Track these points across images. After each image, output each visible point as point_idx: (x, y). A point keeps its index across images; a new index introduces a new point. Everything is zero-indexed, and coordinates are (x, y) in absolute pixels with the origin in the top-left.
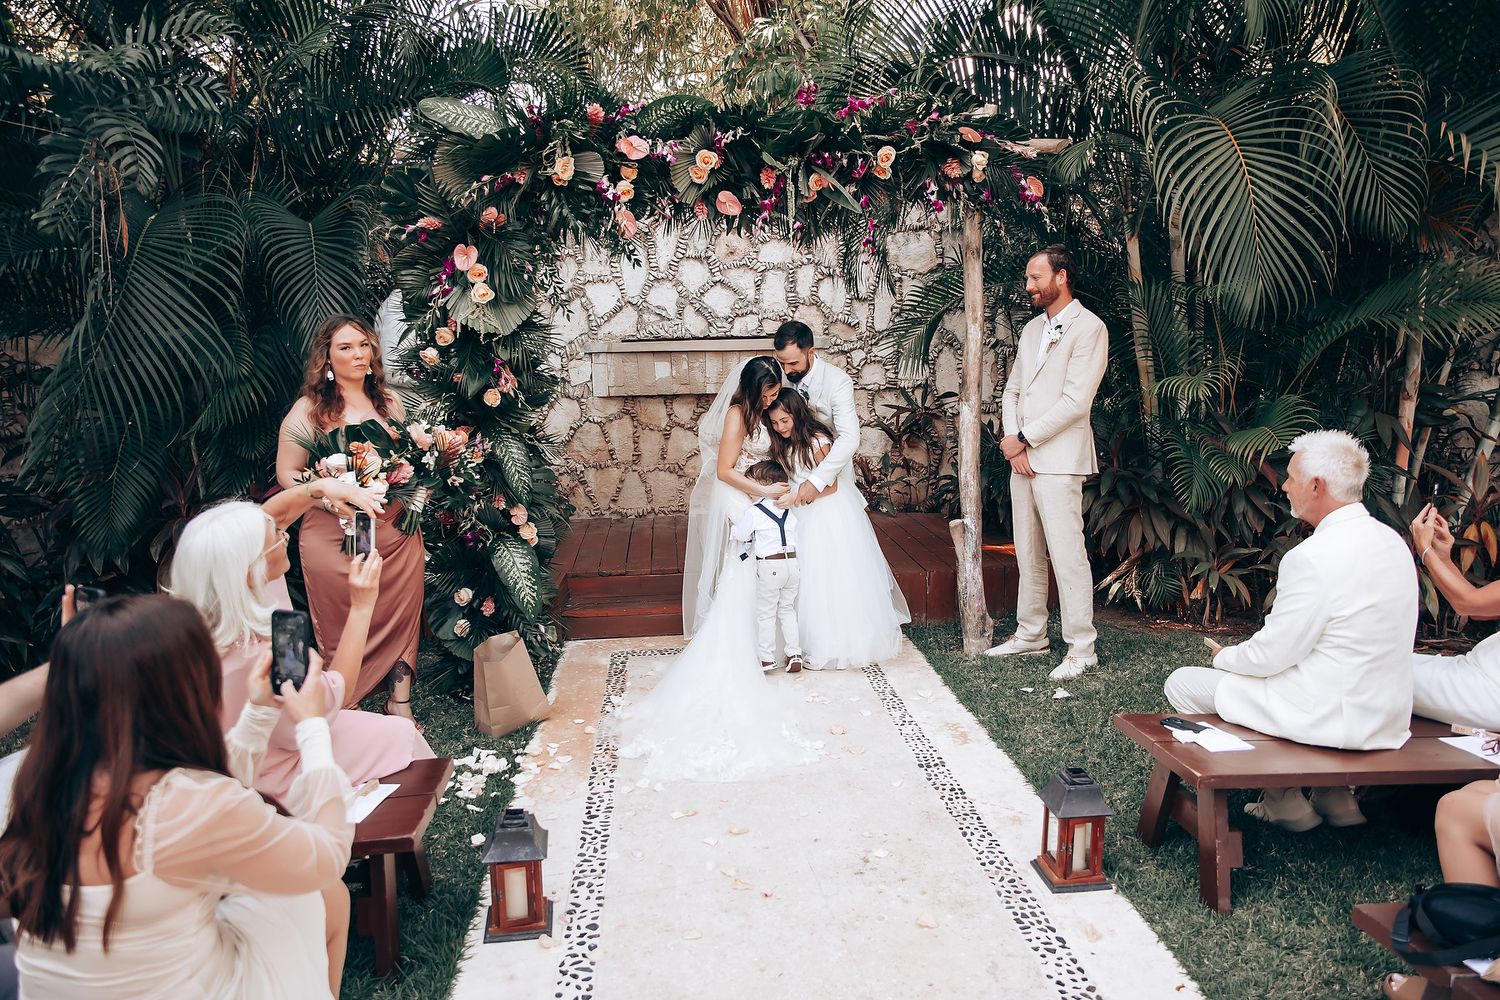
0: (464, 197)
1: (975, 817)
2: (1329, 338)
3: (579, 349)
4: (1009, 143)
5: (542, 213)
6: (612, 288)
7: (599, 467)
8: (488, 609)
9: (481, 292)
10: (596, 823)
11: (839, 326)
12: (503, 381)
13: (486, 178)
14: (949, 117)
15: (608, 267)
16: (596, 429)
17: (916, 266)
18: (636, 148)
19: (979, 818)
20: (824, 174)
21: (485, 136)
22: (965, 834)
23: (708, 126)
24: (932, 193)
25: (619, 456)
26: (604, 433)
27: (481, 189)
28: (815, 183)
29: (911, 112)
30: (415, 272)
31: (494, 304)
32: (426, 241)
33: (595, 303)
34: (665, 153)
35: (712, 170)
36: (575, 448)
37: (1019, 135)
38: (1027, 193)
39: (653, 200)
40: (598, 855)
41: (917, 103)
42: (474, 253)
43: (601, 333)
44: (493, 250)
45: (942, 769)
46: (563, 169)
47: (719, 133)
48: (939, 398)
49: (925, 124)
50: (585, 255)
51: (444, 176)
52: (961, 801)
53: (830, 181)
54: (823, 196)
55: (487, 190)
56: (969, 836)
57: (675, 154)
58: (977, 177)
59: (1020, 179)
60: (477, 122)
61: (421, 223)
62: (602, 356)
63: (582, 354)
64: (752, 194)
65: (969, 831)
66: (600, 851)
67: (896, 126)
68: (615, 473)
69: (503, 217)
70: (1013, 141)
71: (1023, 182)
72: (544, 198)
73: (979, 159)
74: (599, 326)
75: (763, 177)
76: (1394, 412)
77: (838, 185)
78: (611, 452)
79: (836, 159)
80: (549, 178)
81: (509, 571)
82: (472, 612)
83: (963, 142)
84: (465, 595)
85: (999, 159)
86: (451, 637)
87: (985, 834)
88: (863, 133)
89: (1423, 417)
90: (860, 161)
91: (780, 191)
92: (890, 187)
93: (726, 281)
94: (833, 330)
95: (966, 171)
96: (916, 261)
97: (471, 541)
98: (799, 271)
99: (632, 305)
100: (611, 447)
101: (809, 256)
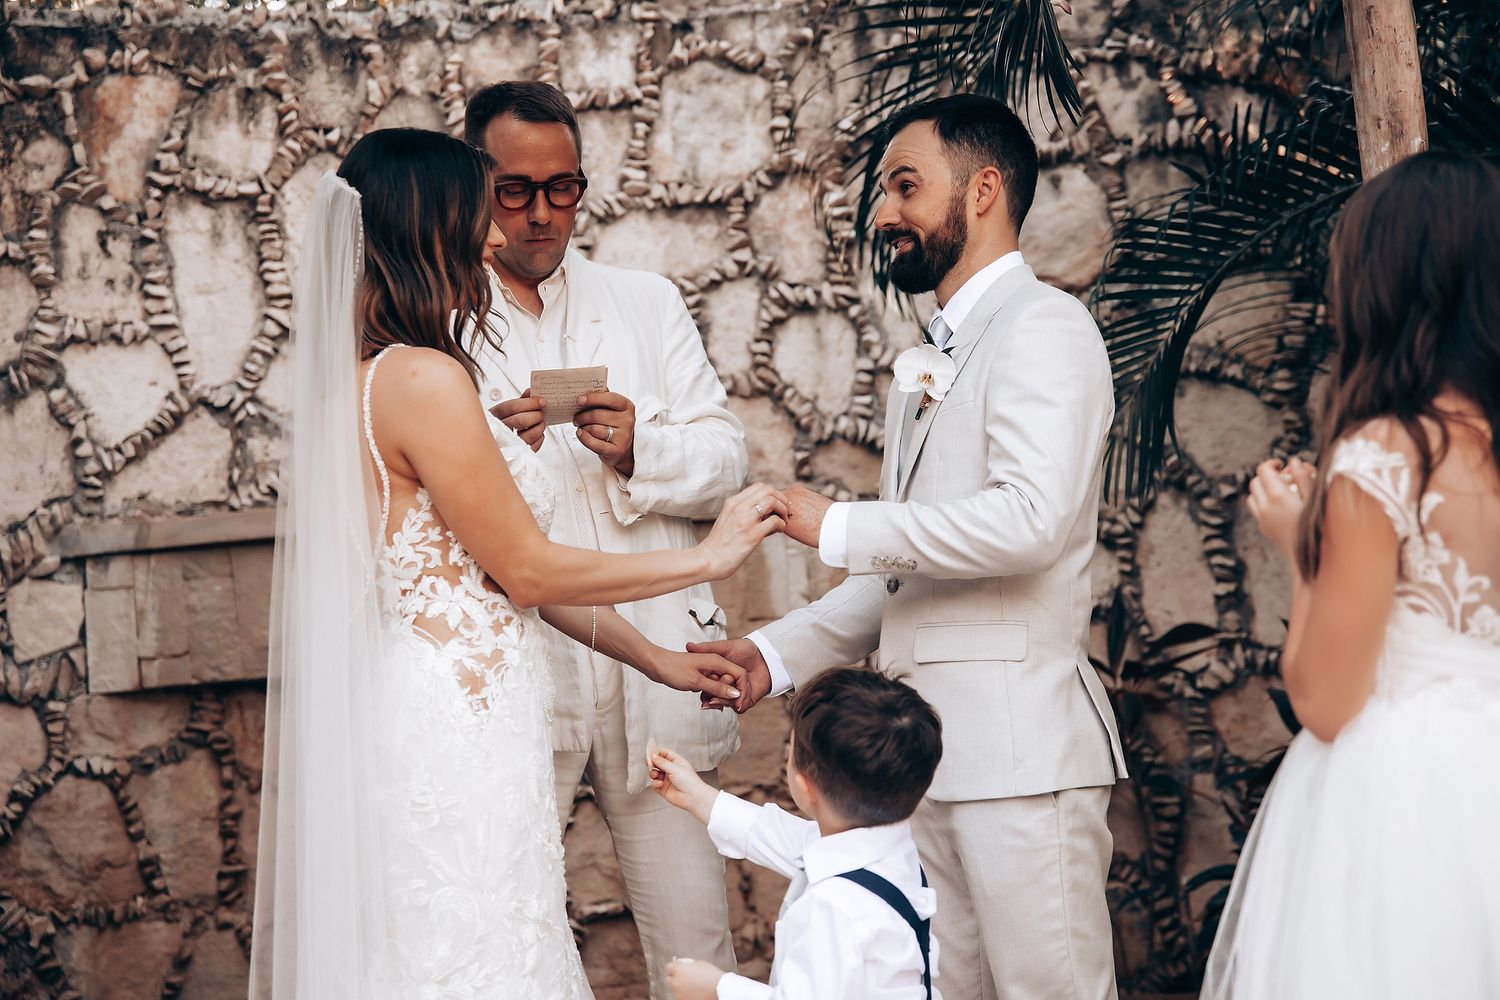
3: (41, 546)
6: (148, 362)
7: (106, 923)
11: (841, 452)
15: (134, 299)
16: (97, 797)
25: (175, 883)
26: (126, 811)
33: (95, 406)
36: (25, 862)
43: (116, 496)
48: (1160, 645)
50: (58, 262)
62: (118, 570)
63: (51, 561)
68: (159, 937)
74: (106, 475)
78: (148, 870)
98: (713, 299)
99: (216, 410)
100: (144, 851)
101: (744, 255)
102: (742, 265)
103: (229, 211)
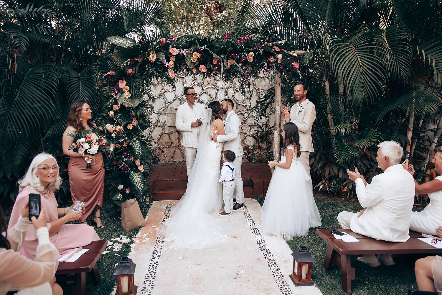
0: (122, 65)
1: (273, 260)
2: (386, 112)
3: (162, 112)
4: (289, 52)
5: (146, 71)
6: (172, 94)
7: (168, 148)
8: (128, 191)
9: (127, 94)
10: (155, 260)
11: (241, 106)
12: (133, 122)
13: (129, 60)
14: (270, 43)
15: (171, 88)
16: (167, 136)
17: (264, 89)
18: (174, 51)
19: (274, 261)
20: (232, 60)
21: (128, 47)
22: (269, 266)
23: (197, 45)
24: (265, 66)
25: (174, 144)
26: (170, 137)
27: (127, 63)
28: (229, 63)
29: (259, 41)
30: (107, 88)
31: (131, 98)
32: (110, 78)
33: (167, 98)
34: (183, 53)
35: (198, 58)
36: (161, 142)
37: (292, 49)
38: (294, 67)
39: (180, 67)
40: (154, 271)
41: (261, 39)
42: (125, 83)
43: (169, 107)
44: (131, 82)
45: (264, 244)
46: (153, 57)
47: (200, 47)
48: (270, 128)
49: (263, 45)
51: (116, 59)
52: (269, 255)
53: (234, 62)
54: (232, 67)
55: (129, 63)
56: (270, 267)
57: (186, 53)
58: (279, 61)
59: (292, 63)
60: (126, 43)
61: (109, 73)
62: (169, 114)
64: (210, 66)
65: (271, 265)
66: (155, 270)
67: (254, 46)
68: (173, 149)
69: (134, 72)
70: (290, 51)
71: (293, 63)
72: (147, 66)
73: (280, 56)
74: (168, 105)
75: (213, 61)
76: (406, 134)
77: (236, 64)
78: (172, 143)
79: (236, 56)
80: (148, 60)
81: (134, 180)
82: (123, 192)
83: (275, 51)
84: (121, 187)
85: (285, 56)
86: (117, 200)
87: (276, 266)
88: (244, 48)
89: (414, 136)
90: (243, 56)
91: (218, 65)
92: (252, 64)
93: (207, 92)
94: (239, 107)
95: (275, 60)
96: (264, 87)
97: (123, 170)
98: (229, 89)
99: (179, 99)
100: (171, 141)
101: (232, 85)
102: (232, 86)
103: (181, 79)
